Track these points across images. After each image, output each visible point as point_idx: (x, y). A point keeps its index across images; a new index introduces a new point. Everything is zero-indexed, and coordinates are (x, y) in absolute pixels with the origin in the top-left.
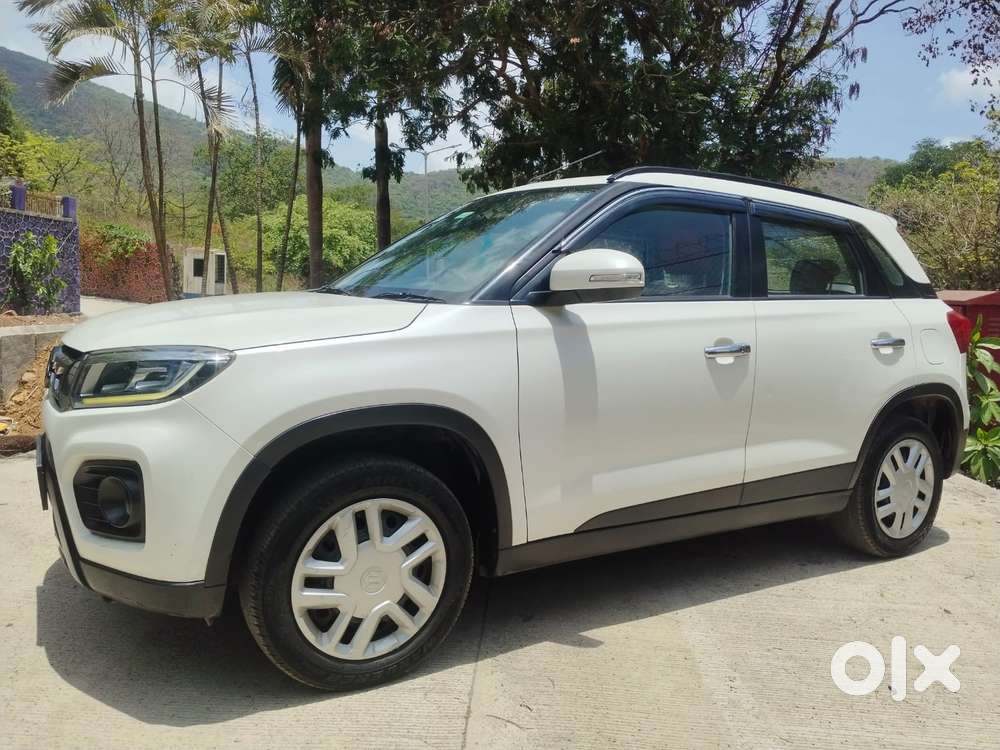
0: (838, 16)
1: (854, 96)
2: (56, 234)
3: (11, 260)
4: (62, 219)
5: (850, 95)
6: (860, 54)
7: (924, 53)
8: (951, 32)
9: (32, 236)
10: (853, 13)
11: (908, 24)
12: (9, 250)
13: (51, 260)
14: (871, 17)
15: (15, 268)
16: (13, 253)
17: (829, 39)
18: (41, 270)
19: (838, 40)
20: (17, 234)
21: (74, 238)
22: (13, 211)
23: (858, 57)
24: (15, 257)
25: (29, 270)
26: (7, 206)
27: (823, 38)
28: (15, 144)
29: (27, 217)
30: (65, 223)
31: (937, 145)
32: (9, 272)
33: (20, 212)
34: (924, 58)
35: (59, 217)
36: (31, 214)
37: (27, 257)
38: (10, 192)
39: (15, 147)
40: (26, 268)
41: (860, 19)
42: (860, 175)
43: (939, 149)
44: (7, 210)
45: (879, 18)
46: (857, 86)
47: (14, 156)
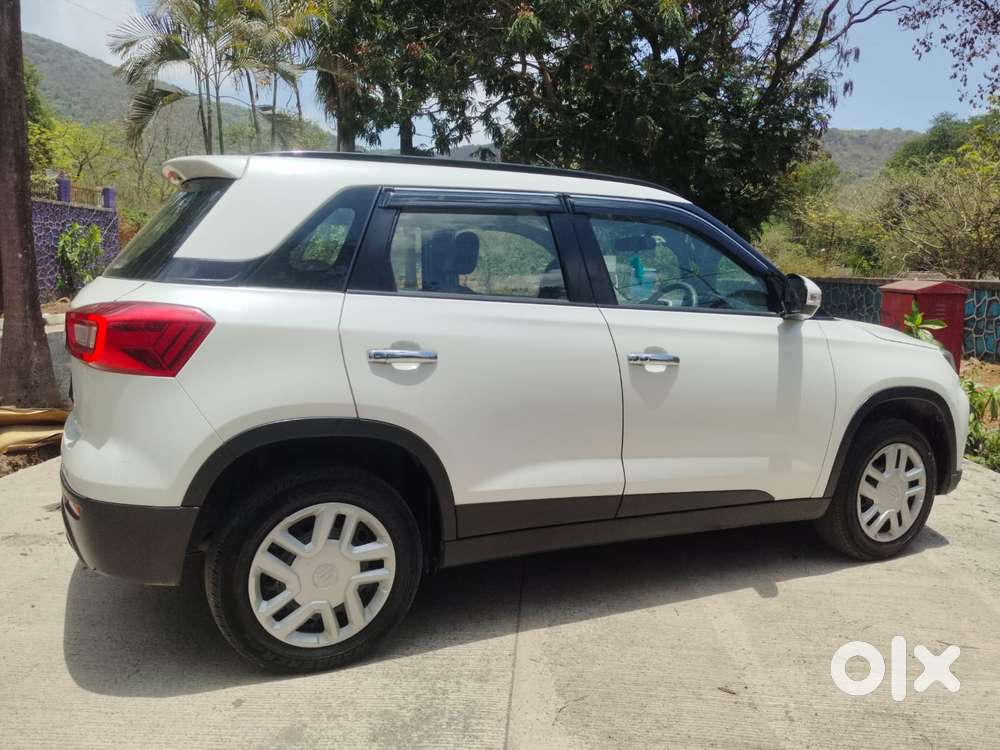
0: (834, 17)
1: (848, 93)
2: (98, 223)
3: (60, 250)
4: (103, 209)
5: (844, 93)
6: (853, 53)
7: (918, 47)
8: (945, 27)
9: (78, 226)
10: (850, 13)
11: (902, 21)
12: (57, 240)
13: (96, 250)
14: (866, 16)
15: (63, 257)
16: (61, 243)
17: (825, 39)
18: (86, 258)
19: (834, 39)
20: (64, 225)
21: (114, 226)
22: (60, 203)
23: (851, 57)
24: (63, 247)
25: (76, 259)
26: (53, 198)
27: (819, 38)
28: (44, 132)
29: (72, 208)
30: (107, 213)
31: (954, 119)
32: (58, 260)
33: (66, 203)
34: (917, 52)
35: (99, 207)
36: (76, 205)
37: (74, 245)
38: (57, 185)
39: (44, 136)
40: (73, 256)
41: (855, 18)
42: (880, 148)
43: (956, 123)
44: (55, 202)
45: (872, 18)
46: (851, 83)
47: (43, 144)
